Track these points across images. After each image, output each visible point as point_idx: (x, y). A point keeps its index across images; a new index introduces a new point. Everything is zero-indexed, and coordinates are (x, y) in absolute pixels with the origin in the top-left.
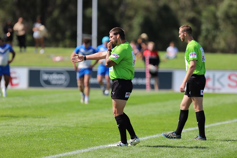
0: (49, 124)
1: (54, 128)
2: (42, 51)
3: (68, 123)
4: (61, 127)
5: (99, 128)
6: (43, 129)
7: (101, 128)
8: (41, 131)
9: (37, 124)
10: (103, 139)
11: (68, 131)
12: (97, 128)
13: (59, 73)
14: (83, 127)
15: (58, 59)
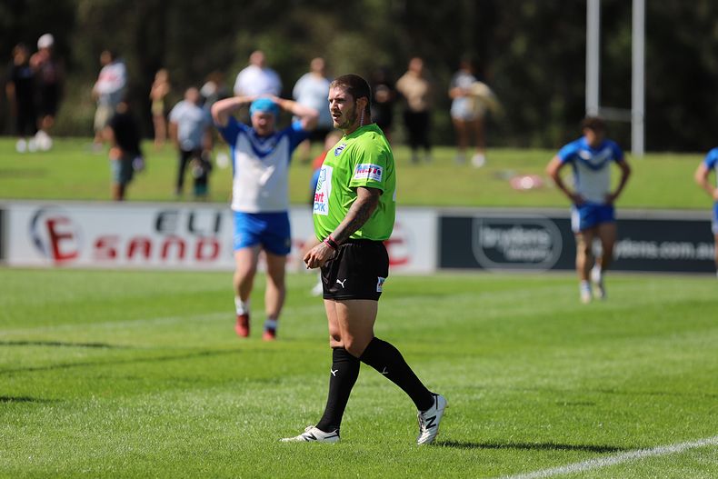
0: (500, 381)
1: (514, 393)
2: (478, 159)
3: (556, 377)
4: (536, 389)
5: (652, 394)
6: (481, 395)
7: (657, 393)
8: (475, 402)
9: (462, 381)
10: (663, 426)
11: (558, 404)
12: (644, 393)
13: (528, 225)
14: (603, 391)
15: (527, 182)
